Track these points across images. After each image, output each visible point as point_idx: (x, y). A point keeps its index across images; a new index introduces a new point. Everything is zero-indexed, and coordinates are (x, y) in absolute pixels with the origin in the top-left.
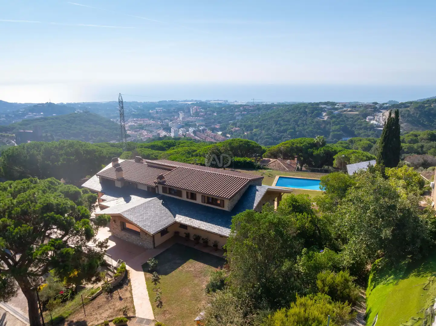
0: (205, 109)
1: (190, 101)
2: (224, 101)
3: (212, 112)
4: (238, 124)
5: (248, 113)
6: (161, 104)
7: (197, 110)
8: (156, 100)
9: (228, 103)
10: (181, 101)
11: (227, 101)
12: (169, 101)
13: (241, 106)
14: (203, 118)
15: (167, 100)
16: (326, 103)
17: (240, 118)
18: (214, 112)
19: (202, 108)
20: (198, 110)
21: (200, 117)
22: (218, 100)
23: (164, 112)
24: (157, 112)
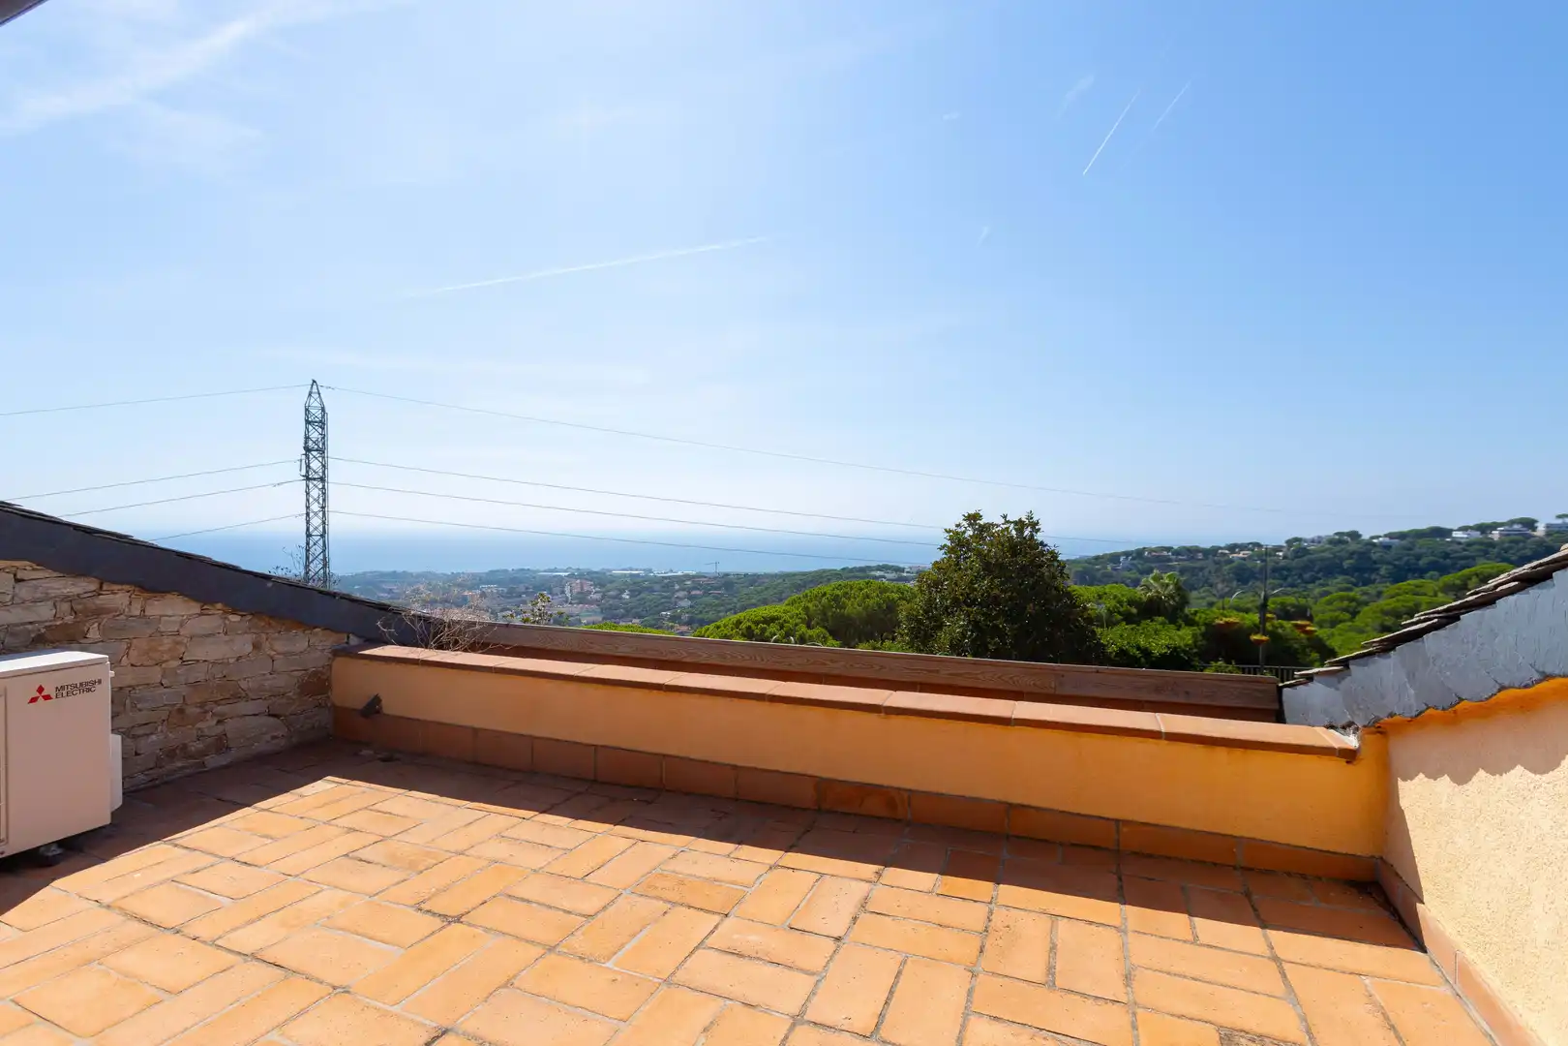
0: (602, 585)
1: (565, 571)
2: (644, 570)
3: (618, 593)
4: (685, 617)
5: (705, 593)
6: (491, 577)
7: (581, 589)
8: (482, 568)
9: (654, 573)
10: (545, 571)
12: (512, 570)
13: (688, 577)
14: (598, 605)
15: (509, 570)
16: (879, 568)
17: (686, 603)
18: (622, 591)
19: (594, 585)
20: (585, 590)
21: (591, 603)
23: (501, 595)
24: (483, 595)
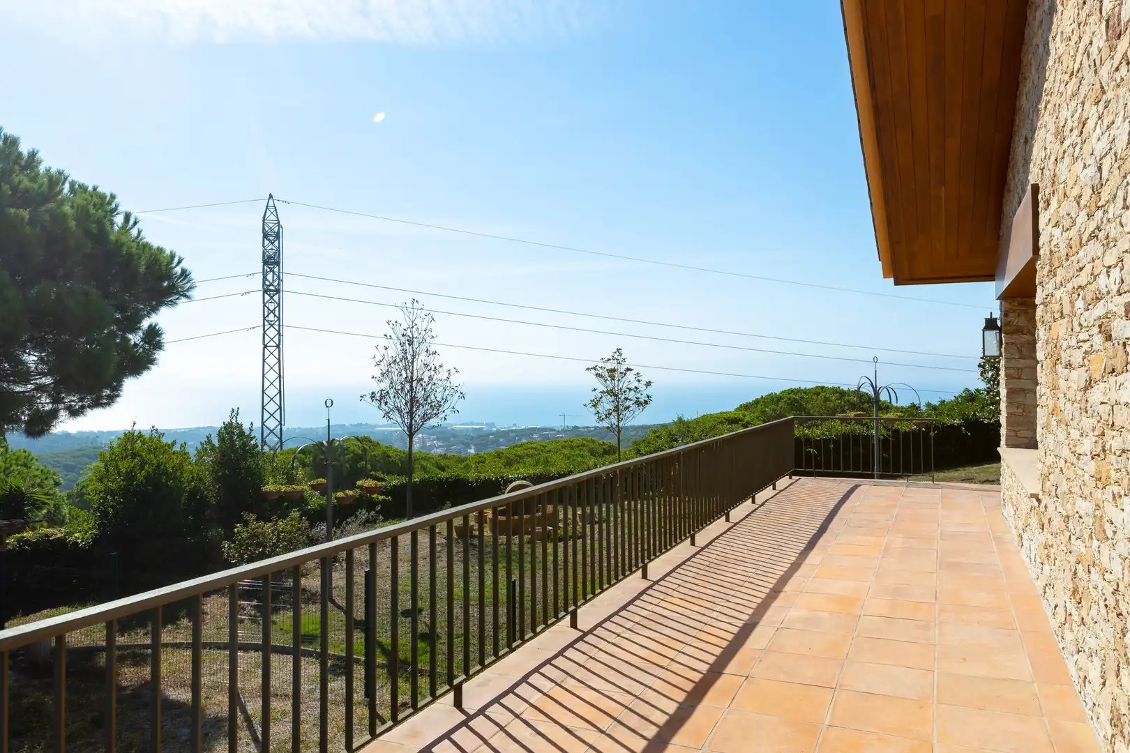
0: (445, 439)
3: (462, 446)
7: (424, 443)
9: (495, 429)
11: (493, 425)
12: (351, 425)
15: (347, 424)
19: (438, 439)
20: (428, 444)
22: (472, 423)
